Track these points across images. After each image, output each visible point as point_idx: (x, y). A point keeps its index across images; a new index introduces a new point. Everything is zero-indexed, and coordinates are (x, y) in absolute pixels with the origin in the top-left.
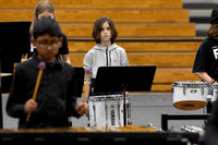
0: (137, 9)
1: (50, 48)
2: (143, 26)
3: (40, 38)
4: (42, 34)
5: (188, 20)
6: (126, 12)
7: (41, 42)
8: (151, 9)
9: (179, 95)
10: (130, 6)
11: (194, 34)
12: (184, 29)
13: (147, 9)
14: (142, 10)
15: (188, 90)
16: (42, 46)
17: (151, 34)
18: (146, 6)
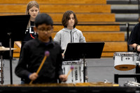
0: (77, 4)
1: (46, 33)
2: (82, 15)
4: (41, 24)
5: (110, 11)
6: (71, 6)
7: (40, 29)
8: (87, 4)
9: (118, 61)
10: (73, 3)
11: (114, 20)
12: (108, 17)
13: (84, 4)
14: (81, 5)
15: (124, 58)
16: (41, 31)
17: (86, 21)
18: (84, 2)
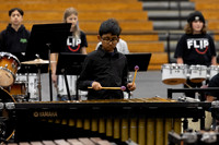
1: (111, 43)
3: (104, 36)
4: (106, 33)
8: (120, 11)
9: (167, 74)
14: (115, 12)
15: (174, 71)
16: (105, 41)
